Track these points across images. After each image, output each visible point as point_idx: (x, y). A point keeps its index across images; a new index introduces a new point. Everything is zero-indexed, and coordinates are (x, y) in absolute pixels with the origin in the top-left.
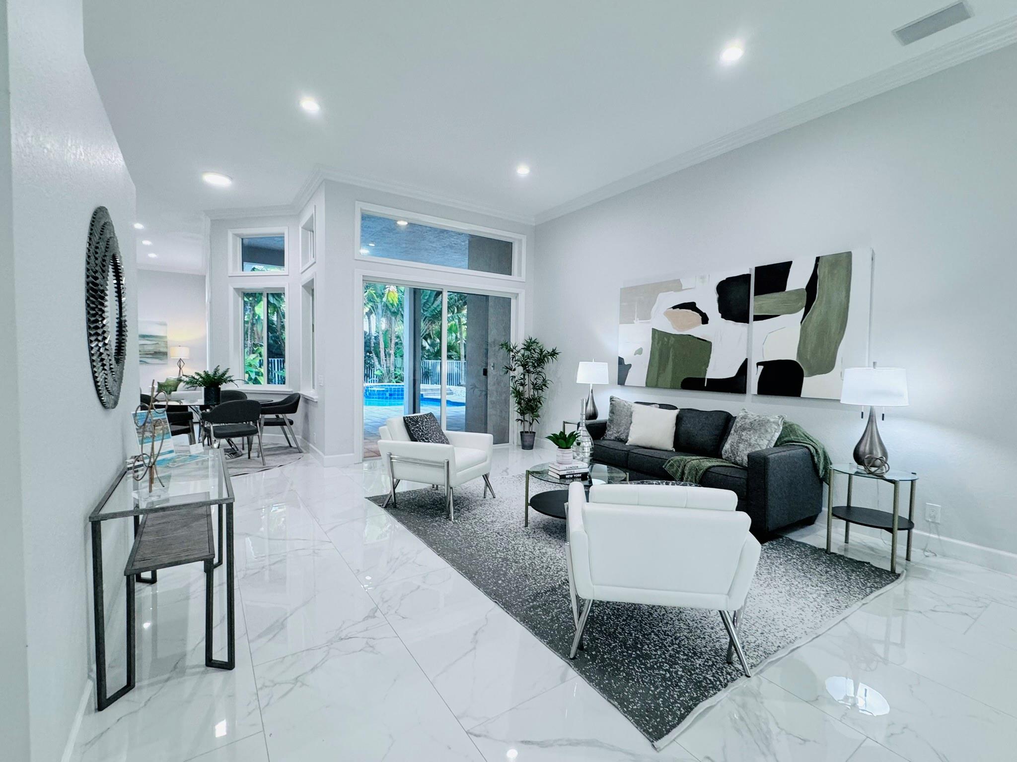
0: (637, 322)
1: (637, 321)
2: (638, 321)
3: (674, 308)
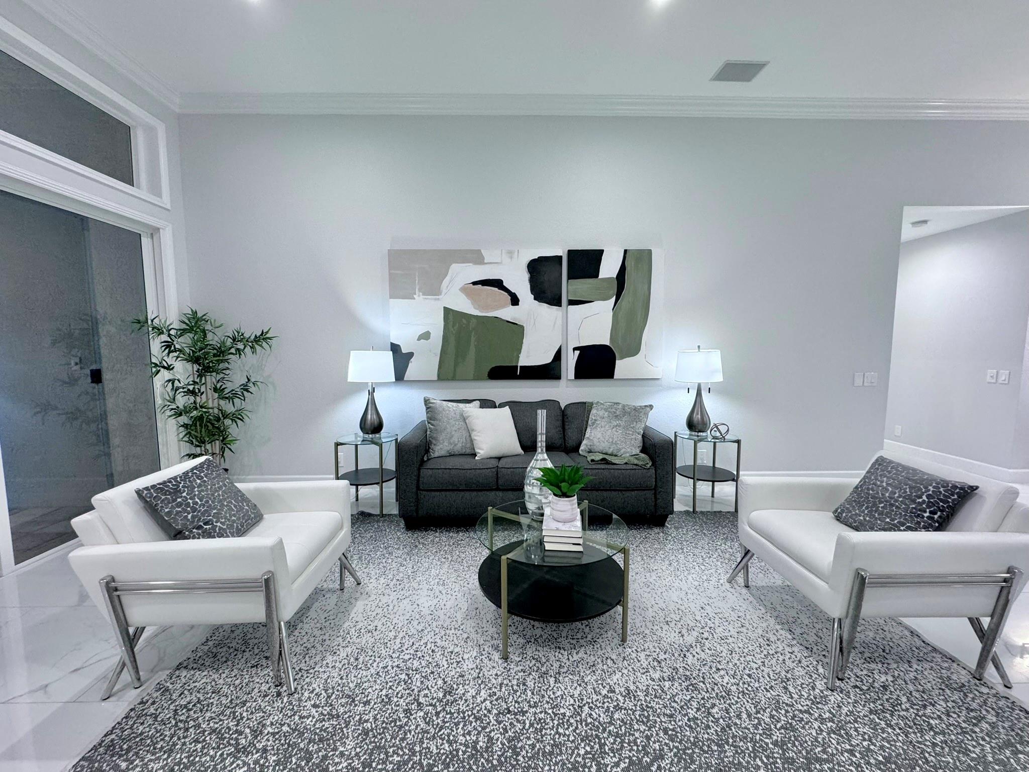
0: (419, 298)
1: (419, 296)
2: (422, 297)
3: (475, 283)
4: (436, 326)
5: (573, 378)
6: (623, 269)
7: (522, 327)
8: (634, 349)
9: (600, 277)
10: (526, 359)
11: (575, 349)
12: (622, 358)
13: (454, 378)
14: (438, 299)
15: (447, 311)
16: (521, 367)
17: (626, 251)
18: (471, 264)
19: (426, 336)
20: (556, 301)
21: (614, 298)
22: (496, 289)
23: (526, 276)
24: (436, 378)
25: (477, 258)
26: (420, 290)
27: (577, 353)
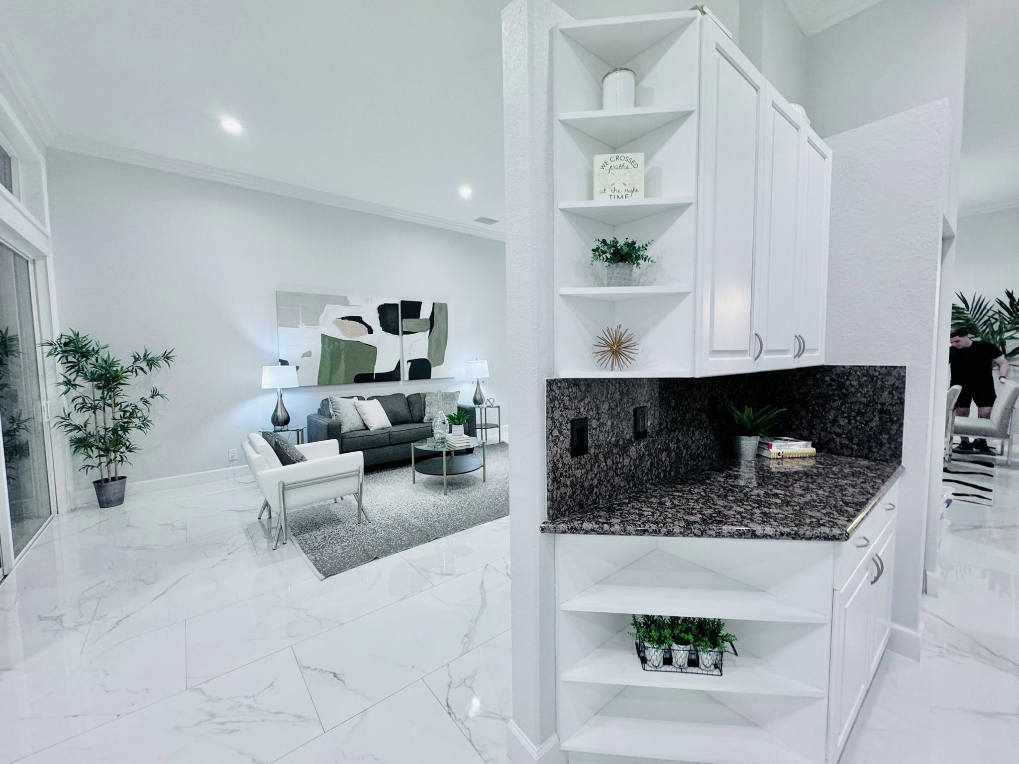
0: (302, 327)
1: (302, 325)
2: (305, 326)
3: (343, 318)
4: (316, 347)
5: (408, 379)
6: (433, 314)
7: (376, 348)
8: (441, 361)
9: (421, 317)
10: (379, 369)
11: (408, 361)
12: (434, 366)
13: (330, 383)
14: (317, 328)
15: (324, 337)
16: (376, 374)
17: (434, 304)
18: (340, 305)
19: (308, 354)
20: (396, 332)
21: (429, 331)
22: (358, 323)
23: (377, 315)
24: (317, 384)
25: (344, 302)
26: (302, 322)
27: (410, 363)
